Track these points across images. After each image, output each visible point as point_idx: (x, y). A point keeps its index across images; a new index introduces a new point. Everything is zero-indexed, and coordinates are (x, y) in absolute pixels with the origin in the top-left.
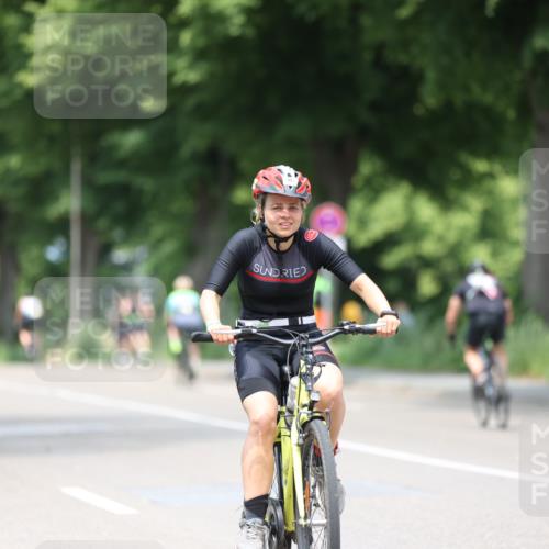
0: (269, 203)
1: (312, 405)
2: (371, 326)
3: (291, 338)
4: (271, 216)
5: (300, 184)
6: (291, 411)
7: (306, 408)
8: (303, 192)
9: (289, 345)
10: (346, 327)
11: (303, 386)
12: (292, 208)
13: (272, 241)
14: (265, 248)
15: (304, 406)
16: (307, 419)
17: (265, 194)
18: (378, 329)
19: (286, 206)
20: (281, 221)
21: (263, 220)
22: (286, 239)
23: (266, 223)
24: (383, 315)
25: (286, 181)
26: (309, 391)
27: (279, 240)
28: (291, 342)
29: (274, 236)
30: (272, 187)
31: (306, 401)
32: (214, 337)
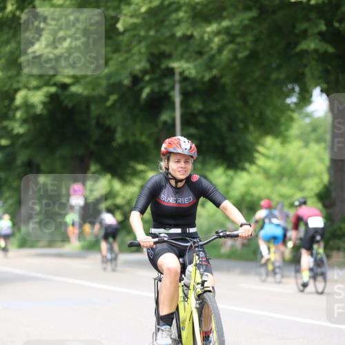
0: (172, 158)
1: (203, 283)
2: (236, 233)
3: (189, 242)
4: (173, 166)
5: (191, 147)
6: (187, 286)
7: (200, 285)
8: (193, 152)
9: (187, 246)
10: (221, 234)
11: (198, 272)
12: (186, 162)
13: (173, 182)
14: (168, 185)
15: (198, 284)
16: (200, 292)
17: (170, 153)
18: (240, 235)
19: (182, 161)
20: (180, 169)
21: (167, 169)
22: (181, 181)
23: (170, 171)
24: (241, 226)
25: (183, 146)
26: (202, 275)
27: (177, 181)
28: (189, 244)
29: (174, 178)
30: (174, 148)
31: (199, 280)
32: (142, 244)
